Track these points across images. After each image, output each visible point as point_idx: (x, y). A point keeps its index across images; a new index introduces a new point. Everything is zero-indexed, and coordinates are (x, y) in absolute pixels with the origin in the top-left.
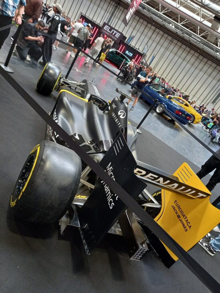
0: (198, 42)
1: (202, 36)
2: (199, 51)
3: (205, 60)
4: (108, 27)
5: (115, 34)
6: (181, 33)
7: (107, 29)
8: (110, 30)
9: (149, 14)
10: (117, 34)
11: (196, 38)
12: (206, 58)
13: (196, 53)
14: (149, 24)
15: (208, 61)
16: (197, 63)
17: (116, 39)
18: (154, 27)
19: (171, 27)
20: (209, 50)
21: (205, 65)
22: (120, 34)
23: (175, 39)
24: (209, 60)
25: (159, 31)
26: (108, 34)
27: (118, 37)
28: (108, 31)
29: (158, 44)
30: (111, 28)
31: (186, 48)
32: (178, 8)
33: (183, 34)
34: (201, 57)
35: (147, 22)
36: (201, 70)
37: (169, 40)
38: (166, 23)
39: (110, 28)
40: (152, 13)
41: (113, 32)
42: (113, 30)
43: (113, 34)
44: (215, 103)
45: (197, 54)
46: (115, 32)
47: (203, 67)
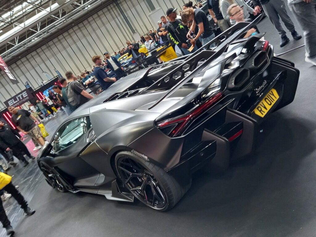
0: (64, 22)
1: (62, 16)
2: (73, 25)
3: (85, 22)
4: (11, 101)
5: (22, 96)
6: (47, 33)
7: (13, 103)
8: (15, 100)
9: (8, 57)
10: (24, 95)
11: (60, 22)
12: (84, 20)
13: (73, 28)
14: (17, 62)
15: (88, 20)
16: (85, 31)
17: (28, 98)
18: (23, 58)
19: (35, 42)
20: (77, 15)
21: (90, 25)
22: (25, 92)
23: (47, 42)
24: (87, 18)
25: (31, 55)
26: (18, 104)
27: (27, 95)
28: (15, 102)
29: (44, 62)
30: (14, 98)
31: (63, 36)
32: (25, 27)
33: (48, 32)
34: (81, 25)
35: (14, 63)
36: (94, 30)
37: (45, 49)
38: (28, 44)
39: (13, 100)
40: (9, 54)
41: (19, 98)
42: (17, 97)
43: (21, 98)
44: (135, 31)
45: (76, 28)
46: (20, 96)
47: (92, 27)
